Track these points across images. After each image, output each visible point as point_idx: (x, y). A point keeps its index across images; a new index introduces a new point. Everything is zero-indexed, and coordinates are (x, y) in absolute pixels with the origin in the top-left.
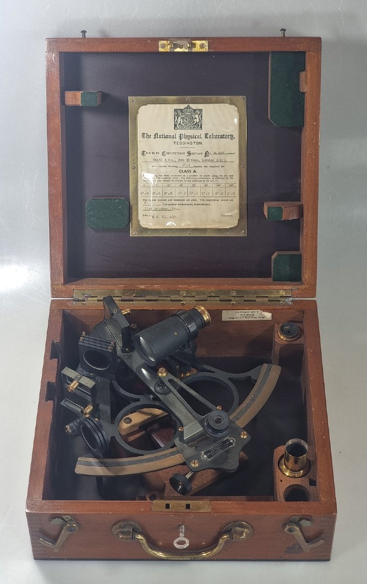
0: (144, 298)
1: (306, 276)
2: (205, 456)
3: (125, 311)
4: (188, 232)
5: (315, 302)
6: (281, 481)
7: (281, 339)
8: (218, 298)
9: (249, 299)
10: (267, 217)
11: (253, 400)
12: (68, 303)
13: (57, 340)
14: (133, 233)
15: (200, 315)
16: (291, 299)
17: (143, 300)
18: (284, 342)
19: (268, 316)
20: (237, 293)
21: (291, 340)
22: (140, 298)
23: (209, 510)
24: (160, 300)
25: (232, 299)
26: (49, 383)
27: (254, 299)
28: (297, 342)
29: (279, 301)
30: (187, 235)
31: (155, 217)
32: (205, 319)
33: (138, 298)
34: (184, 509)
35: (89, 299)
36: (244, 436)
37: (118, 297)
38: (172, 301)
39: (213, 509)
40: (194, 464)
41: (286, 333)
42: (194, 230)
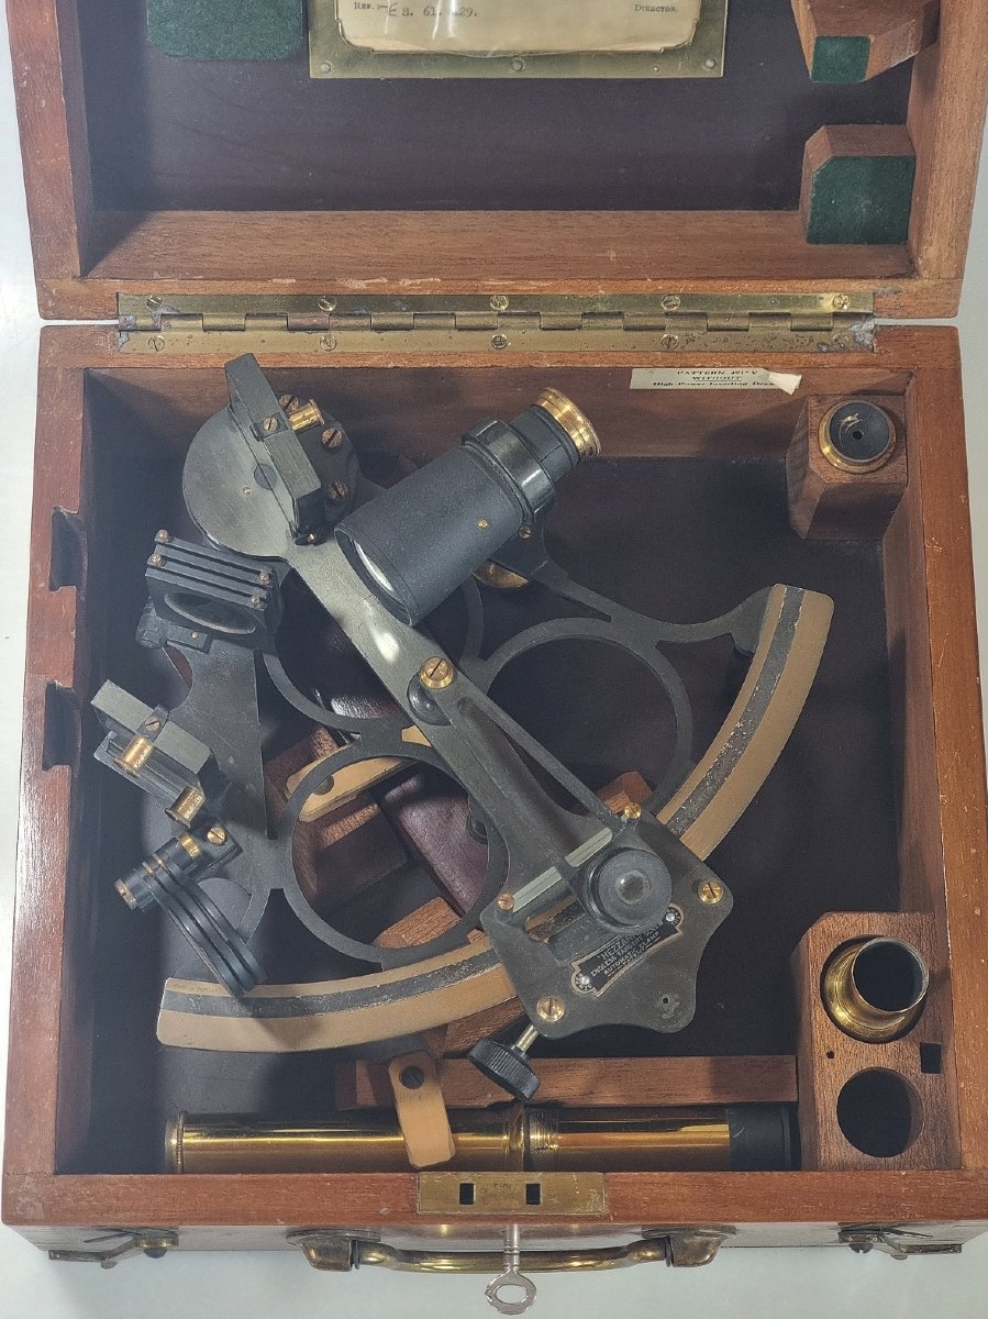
0: (365, 322)
1: (931, 251)
2: (585, 981)
3: (304, 418)
4: (516, 66)
5: (952, 333)
6: (831, 1055)
7: (828, 465)
8: (619, 322)
9: (723, 323)
10: (810, 68)
11: (741, 740)
12: (101, 342)
13: (71, 508)
14: (321, 68)
15: (558, 432)
16: (870, 325)
17: (363, 328)
18: (838, 475)
19: (789, 382)
20: (683, 303)
21: (864, 469)
22: (352, 322)
23: (604, 1209)
24: (420, 328)
25: (667, 322)
26: (51, 687)
27: (743, 323)
28: (883, 476)
29: (829, 330)
30: (511, 73)
31: (400, 12)
32: (578, 443)
33: (344, 322)
34: (518, 1205)
35: (175, 323)
36: (714, 895)
37: (275, 316)
38: (461, 329)
39: (615, 1202)
40: (550, 1012)
41: (850, 442)
42: (534, 58)
